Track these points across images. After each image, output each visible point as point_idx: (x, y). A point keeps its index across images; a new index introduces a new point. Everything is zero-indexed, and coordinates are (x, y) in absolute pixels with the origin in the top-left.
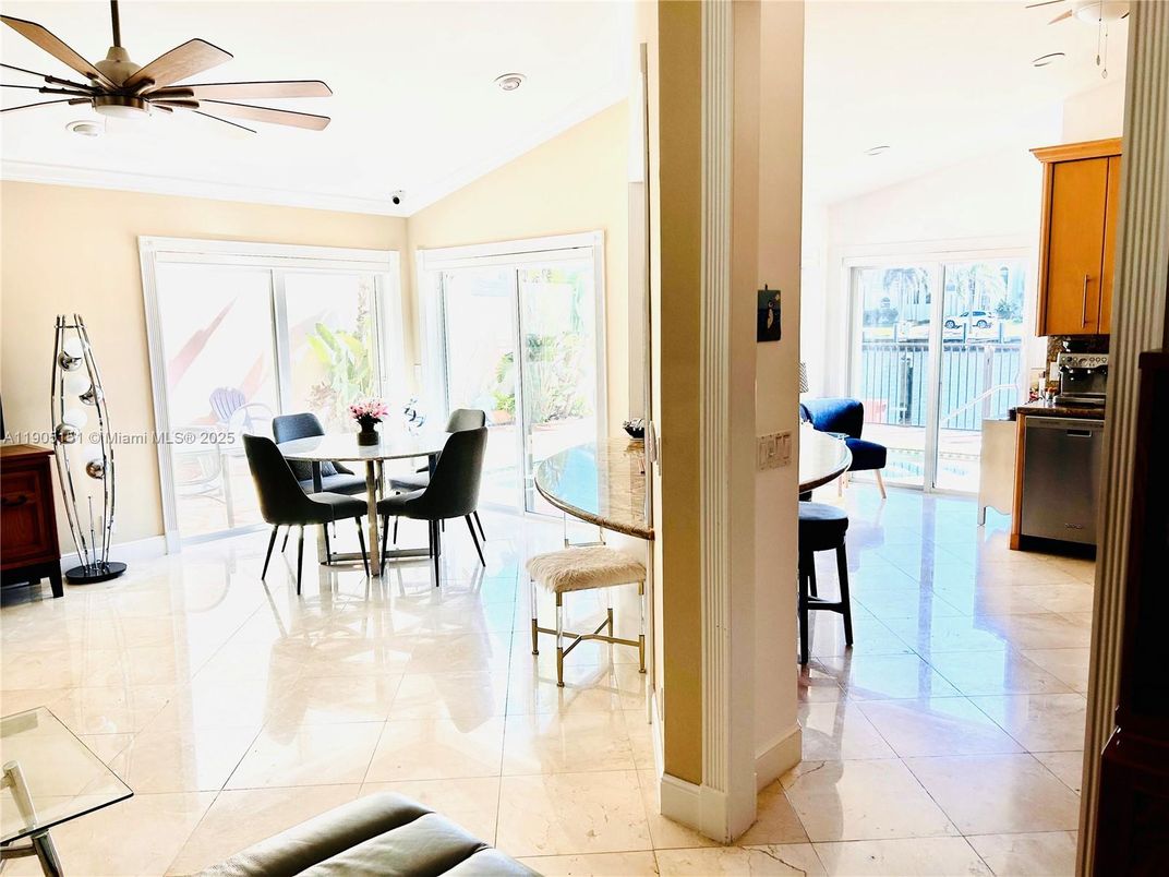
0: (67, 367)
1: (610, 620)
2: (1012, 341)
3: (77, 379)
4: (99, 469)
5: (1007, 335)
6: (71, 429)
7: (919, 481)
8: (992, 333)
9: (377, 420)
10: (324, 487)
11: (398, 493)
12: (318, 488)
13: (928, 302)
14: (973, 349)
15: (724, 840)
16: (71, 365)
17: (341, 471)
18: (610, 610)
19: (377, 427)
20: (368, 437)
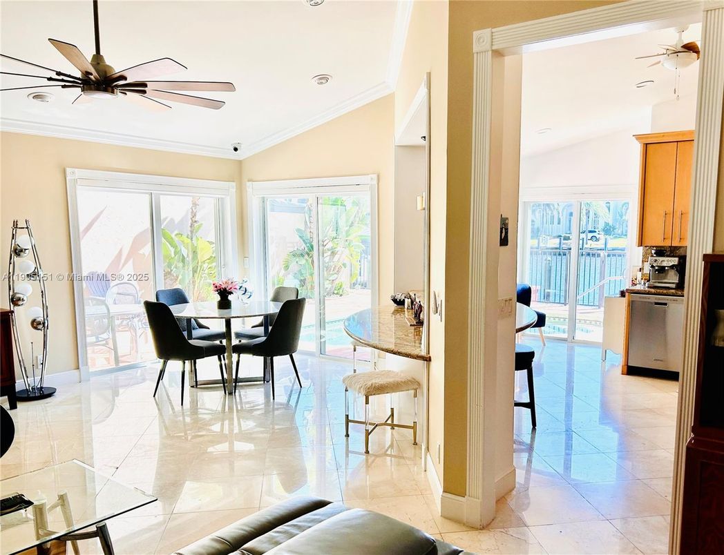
0: (19, 255)
1: (392, 415)
2: (613, 250)
3: (26, 263)
4: (40, 324)
5: (610, 246)
6: (21, 296)
7: (565, 336)
8: (600, 244)
9: (231, 293)
10: (193, 337)
11: (240, 341)
12: (190, 337)
13: (559, 223)
14: (589, 254)
15: (479, 527)
16: (22, 254)
17: (201, 326)
18: (392, 409)
19: (230, 297)
20: (224, 304)
